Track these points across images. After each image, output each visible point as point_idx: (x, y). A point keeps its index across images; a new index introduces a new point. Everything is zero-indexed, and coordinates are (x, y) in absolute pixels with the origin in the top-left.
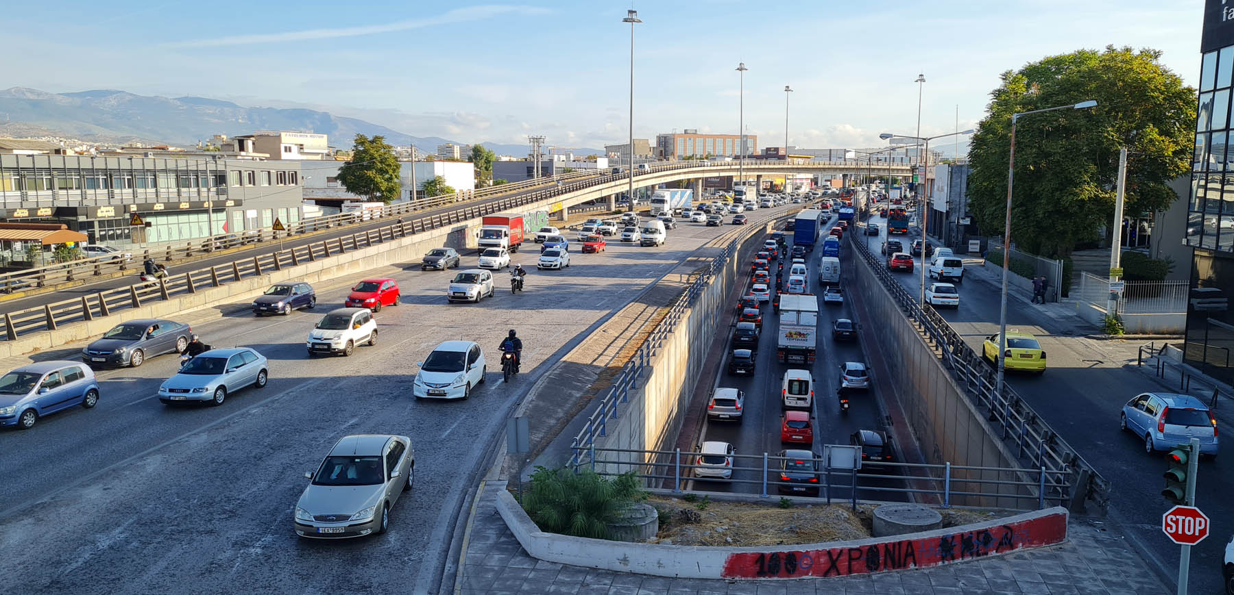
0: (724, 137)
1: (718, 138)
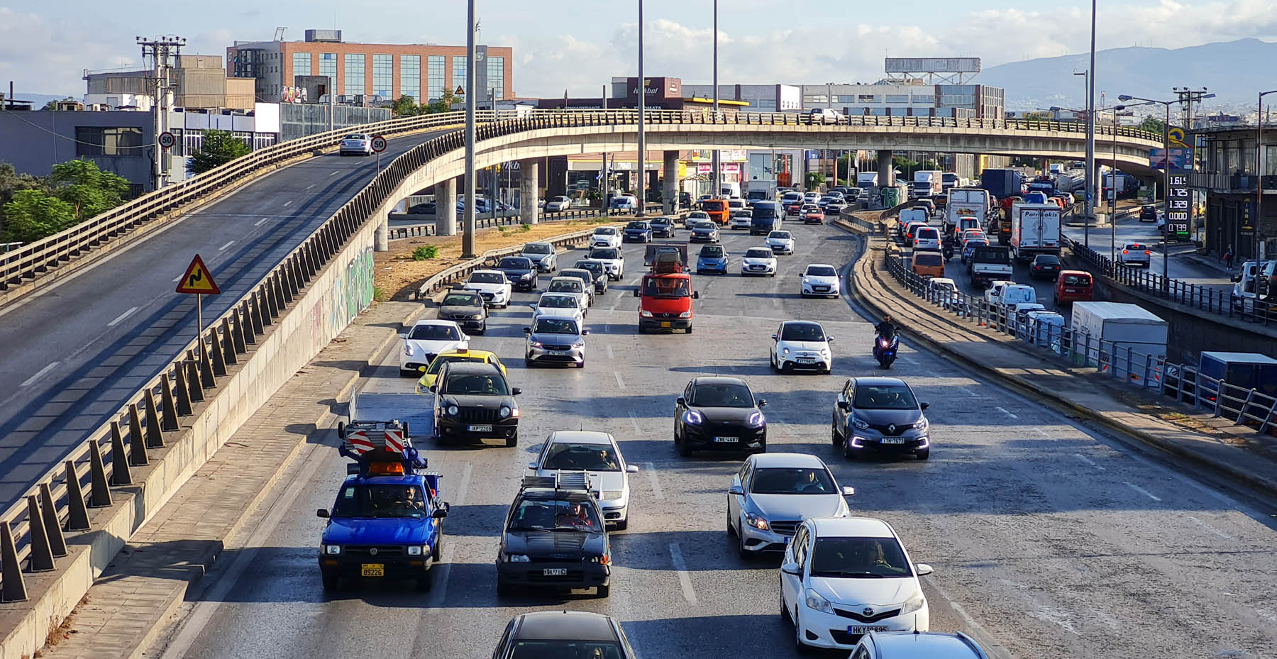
0: (423, 52)
1: (406, 53)
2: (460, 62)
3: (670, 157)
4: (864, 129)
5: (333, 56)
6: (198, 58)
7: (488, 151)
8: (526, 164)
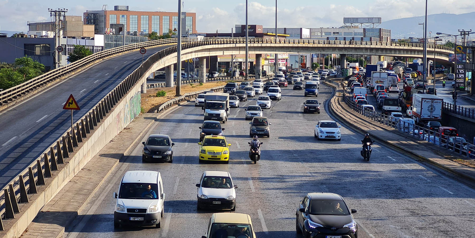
0: (161, 14)
1: (154, 15)
2: (175, 19)
3: (258, 56)
4: (335, 46)
5: (125, 16)
6: (72, 17)
7: (186, 54)
8: (201, 59)
